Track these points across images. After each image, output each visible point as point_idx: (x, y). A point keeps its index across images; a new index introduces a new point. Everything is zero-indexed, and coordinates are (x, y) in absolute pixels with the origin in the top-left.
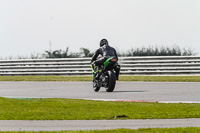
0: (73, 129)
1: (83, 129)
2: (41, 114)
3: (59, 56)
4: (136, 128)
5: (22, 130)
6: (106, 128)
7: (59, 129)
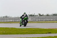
0: (36, 37)
1: (39, 37)
2: (27, 33)
3: (32, 16)
4: (54, 36)
5: (21, 37)
6: (45, 36)
7: (32, 37)
